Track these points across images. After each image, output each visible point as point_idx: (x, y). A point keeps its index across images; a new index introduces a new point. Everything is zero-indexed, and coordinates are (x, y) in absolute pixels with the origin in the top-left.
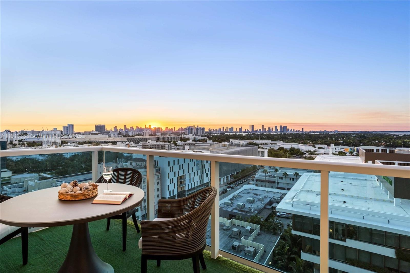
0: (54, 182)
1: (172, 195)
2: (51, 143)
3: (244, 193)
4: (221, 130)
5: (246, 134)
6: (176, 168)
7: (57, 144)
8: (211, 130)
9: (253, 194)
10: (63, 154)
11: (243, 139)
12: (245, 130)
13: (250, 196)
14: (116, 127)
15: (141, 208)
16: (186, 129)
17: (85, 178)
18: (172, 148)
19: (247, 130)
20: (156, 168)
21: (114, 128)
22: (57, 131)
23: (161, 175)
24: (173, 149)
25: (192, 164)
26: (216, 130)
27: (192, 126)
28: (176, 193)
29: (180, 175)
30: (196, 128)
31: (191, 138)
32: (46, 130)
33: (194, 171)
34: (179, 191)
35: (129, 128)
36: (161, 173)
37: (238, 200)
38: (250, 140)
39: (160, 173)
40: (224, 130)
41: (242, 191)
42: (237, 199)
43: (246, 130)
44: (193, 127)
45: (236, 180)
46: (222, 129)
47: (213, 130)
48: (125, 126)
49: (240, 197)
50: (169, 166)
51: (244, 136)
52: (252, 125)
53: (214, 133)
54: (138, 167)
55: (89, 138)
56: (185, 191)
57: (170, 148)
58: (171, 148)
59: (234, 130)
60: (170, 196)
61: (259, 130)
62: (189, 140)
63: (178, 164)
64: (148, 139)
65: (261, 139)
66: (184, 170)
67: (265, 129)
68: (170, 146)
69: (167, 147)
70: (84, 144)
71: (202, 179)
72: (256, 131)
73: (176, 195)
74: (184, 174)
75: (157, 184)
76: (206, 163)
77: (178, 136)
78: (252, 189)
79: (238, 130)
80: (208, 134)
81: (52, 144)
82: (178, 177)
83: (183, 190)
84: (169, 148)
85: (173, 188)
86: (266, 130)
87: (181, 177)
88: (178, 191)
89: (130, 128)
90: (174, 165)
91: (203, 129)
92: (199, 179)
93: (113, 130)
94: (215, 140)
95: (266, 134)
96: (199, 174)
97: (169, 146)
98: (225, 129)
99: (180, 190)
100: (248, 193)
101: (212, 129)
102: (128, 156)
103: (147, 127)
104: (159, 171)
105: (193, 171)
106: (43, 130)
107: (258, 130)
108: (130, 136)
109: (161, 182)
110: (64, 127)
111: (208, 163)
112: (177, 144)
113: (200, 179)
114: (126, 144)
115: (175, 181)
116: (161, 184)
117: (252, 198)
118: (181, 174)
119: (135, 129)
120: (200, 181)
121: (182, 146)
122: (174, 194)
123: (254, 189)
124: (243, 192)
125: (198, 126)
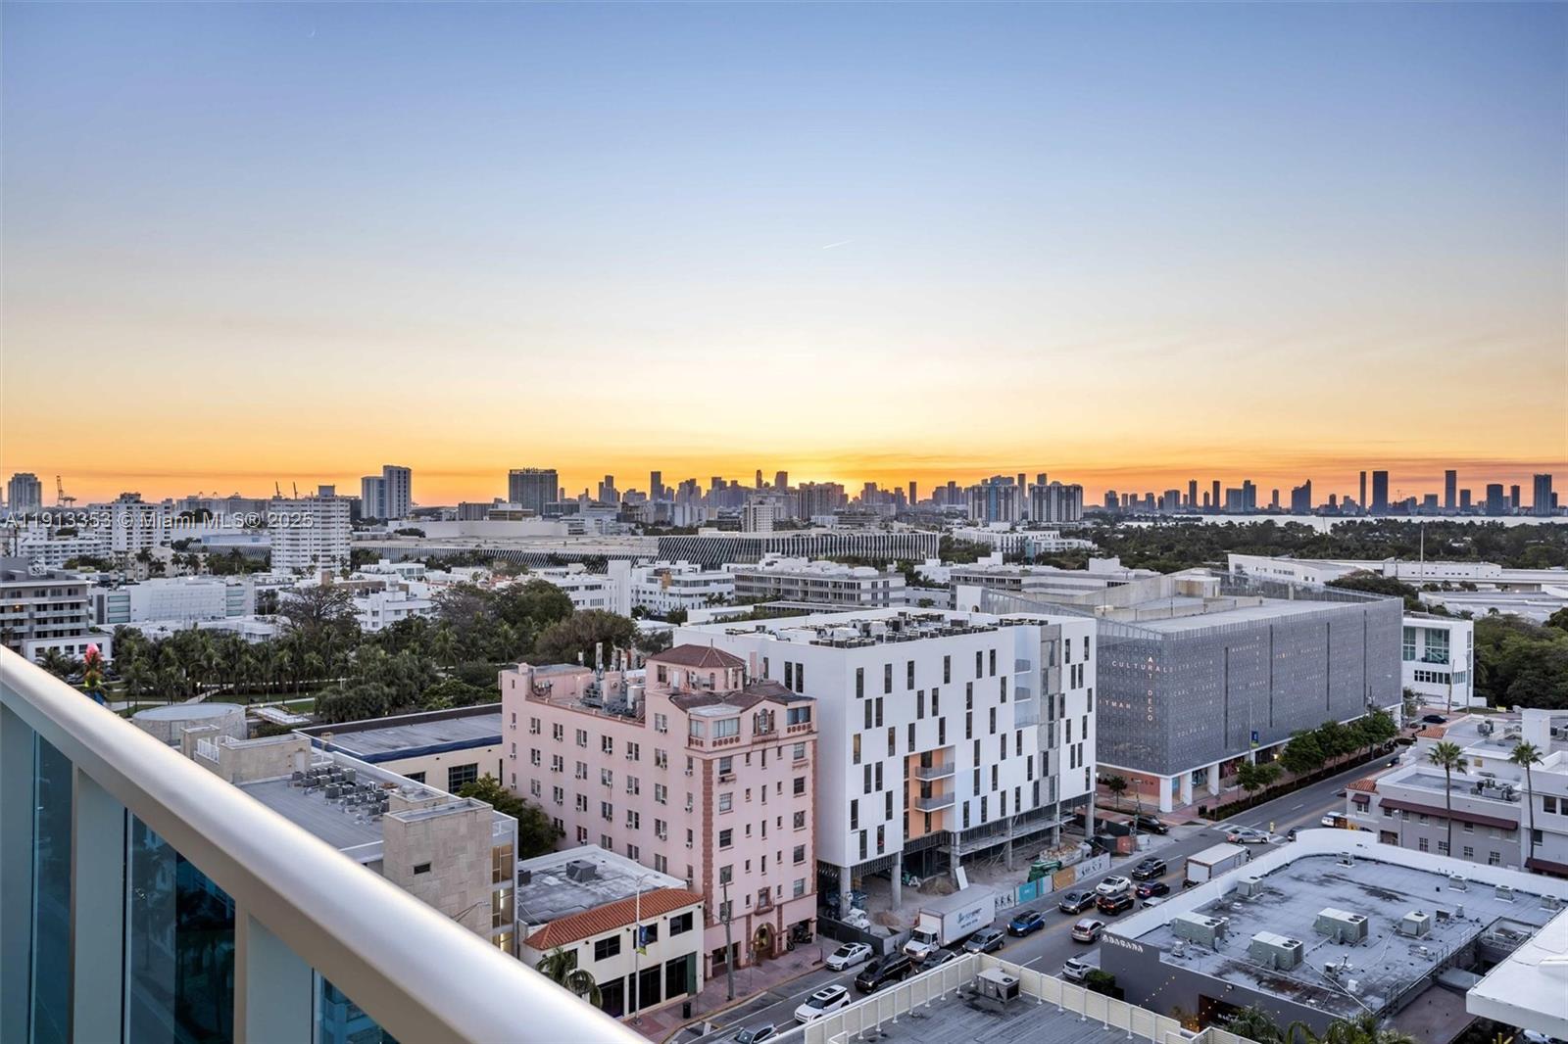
0: (301, 750)
1: (873, 854)
2: (309, 559)
3: (1299, 879)
4: (1182, 502)
5: (1334, 525)
6: (899, 710)
7: (332, 564)
8: (1119, 497)
9: (1363, 886)
10: (355, 616)
11: (1312, 555)
12: (1333, 498)
13: (1341, 900)
14: (609, 479)
15: (705, 911)
16: (977, 492)
17: (444, 737)
18: (892, 595)
19: (1346, 498)
20: (792, 705)
21: (601, 484)
22: (334, 501)
23: (815, 741)
24: (895, 600)
25: (987, 691)
26: (1150, 496)
27: (1011, 480)
28: (895, 844)
29: (920, 748)
30: (1032, 488)
31: (999, 544)
32: (288, 496)
33: (999, 732)
34: (913, 836)
35: (676, 488)
36: (815, 730)
37: (1257, 918)
38: (1358, 558)
39: (811, 732)
40: (1200, 502)
41: (1288, 865)
42: (1256, 909)
43: (1339, 502)
44: (1016, 483)
45: (1256, 793)
46: (1185, 496)
47: (1134, 497)
48: (656, 477)
49: (1275, 898)
50: (860, 694)
51: (1323, 537)
52: (1375, 473)
53: (1139, 519)
54: (695, 692)
55: (478, 538)
56: (945, 837)
57: (880, 596)
58: (886, 595)
59: (1263, 500)
60: (864, 861)
61: (1420, 501)
62: (989, 555)
63: (911, 686)
64: (768, 544)
65: (1432, 555)
66: (942, 721)
67: (1466, 494)
68: (880, 585)
69: (866, 591)
70: (453, 569)
71: (1047, 779)
72: (1403, 507)
73: (895, 855)
74: (942, 741)
75: (795, 792)
76: (1073, 687)
77: (930, 533)
78: (1357, 858)
79: (1285, 501)
80: (1099, 520)
81: (313, 563)
82: (907, 760)
83: (934, 829)
84: (874, 596)
85: (882, 820)
86: (1474, 502)
87: (926, 759)
88: (906, 836)
89: (681, 484)
90: (888, 690)
91: (1072, 493)
92: (1030, 778)
93: (594, 496)
94: (1141, 554)
95: (1471, 522)
96: (1032, 745)
97: (874, 585)
98: (1206, 495)
99: (918, 831)
100: (1327, 880)
101: (1125, 496)
102: (659, 631)
103: (765, 480)
104: (808, 718)
105: (992, 731)
106: (276, 494)
107: (1414, 500)
108: (677, 530)
109: (815, 781)
110: (367, 482)
111: (1081, 686)
112: (921, 578)
113: (1035, 777)
114: (651, 570)
115: (893, 779)
116: (815, 790)
117: (1351, 915)
118: (927, 741)
119: (704, 494)
120: (1036, 784)
121: (946, 586)
122: (887, 852)
123: (1366, 859)
124: (1294, 871)
125: (1042, 478)
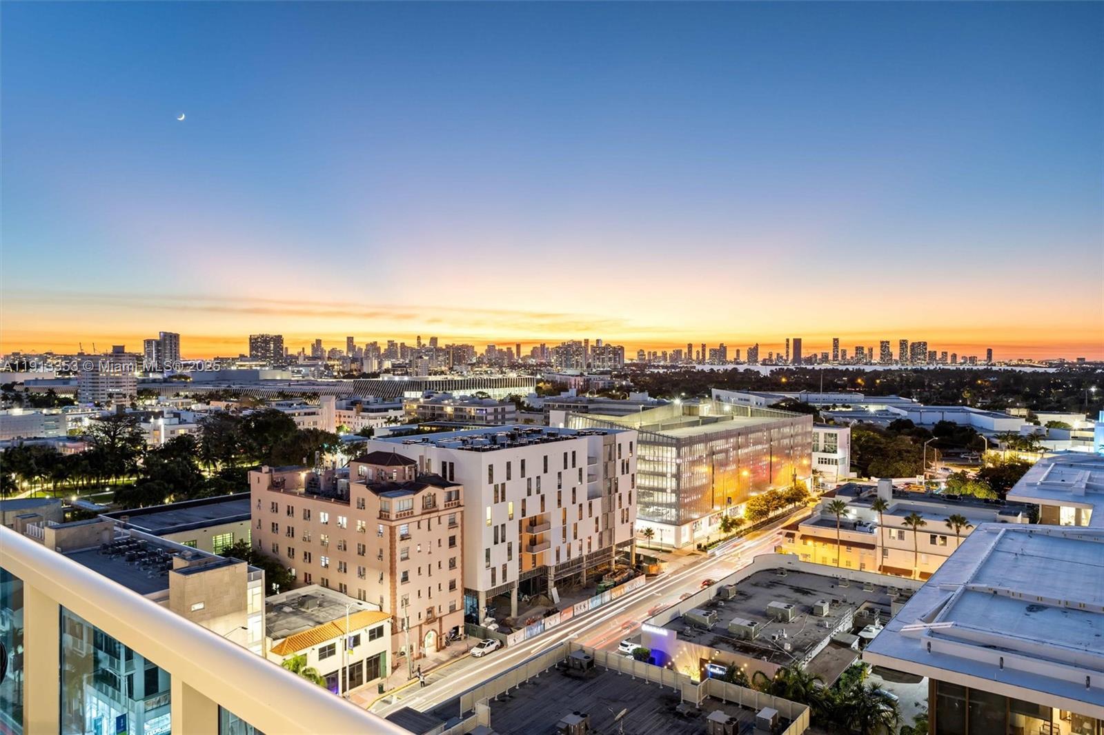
0: (106, 529)
1: (499, 583)
2: (106, 396)
3: (756, 585)
4: (683, 357)
5: (772, 371)
6: (516, 488)
7: (123, 399)
8: (646, 353)
9: (791, 587)
10: (142, 435)
11: (759, 389)
12: (771, 355)
13: (779, 596)
14: (319, 342)
15: (392, 624)
16: (557, 351)
17: (209, 516)
18: (507, 416)
19: (778, 354)
20: (447, 489)
21: (313, 345)
22: (124, 356)
23: (462, 512)
24: (509, 420)
25: (570, 476)
26: (664, 354)
27: (580, 342)
28: (514, 576)
29: (529, 514)
30: (592, 346)
31: (573, 383)
32: (89, 353)
33: (578, 502)
34: (525, 570)
35: (364, 348)
36: (462, 503)
37: (733, 610)
38: (785, 391)
39: (459, 506)
40: (694, 356)
41: (749, 577)
42: (732, 604)
43: (774, 357)
44: (583, 345)
45: (730, 534)
46: (685, 354)
47: (655, 354)
48: (350, 340)
49: (742, 597)
50: (491, 481)
51: (765, 377)
52: (794, 339)
53: (658, 367)
54: (383, 482)
55: (229, 380)
56: (544, 570)
57: (500, 417)
58: (503, 417)
59: (731, 355)
60: (494, 587)
61: (819, 357)
62: (568, 391)
63: (523, 476)
64: (426, 385)
65: (826, 390)
66: (543, 498)
67: (844, 352)
68: (500, 410)
69: (491, 414)
70: (211, 402)
71: (607, 531)
72: (809, 360)
73: (513, 582)
74: (543, 510)
75: (450, 545)
76: (623, 473)
77: (529, 376)
78: (788, 571)
79: (744, 357)
80: (634, 368)
81: (109, 399)
82: (520, 522)
83: (538, 565)
84: (496, 418)
85: (505, 560)
86: (848, 357)
87: (533, 523)
88: (521, 568)
89: (367, 345)
90: (509, 478)
91: (618, 352)
92: (597, 531)
93: (309, 352)
94: (660, 389)
95: (847, 369)
96: (598, 509)
97: (496, 410)
98: (698, 352)
99: (528, 567)
100: (772, 585)
101: (649, 353)
102: (355, 442)
103: (423, 342)
104: (457, 498)
105: (574, 503)
106: (80, 352)
107: (816, 355)
108: (365, 375)
109: (462, 537)
110: (148, 342)
111: (628, 473)
112: (525, 405)
113: (600, 530)
114: (349, 401)
115: (513, 535)
116: (462, 543)
117: (786, 605)
118: (533, 510)
119: (382, 351)
120: (601, 533)
121: (541, 410)
122: (509, 580)
123: (793, 571)
124: (752, 581)
125: (598, 341)
